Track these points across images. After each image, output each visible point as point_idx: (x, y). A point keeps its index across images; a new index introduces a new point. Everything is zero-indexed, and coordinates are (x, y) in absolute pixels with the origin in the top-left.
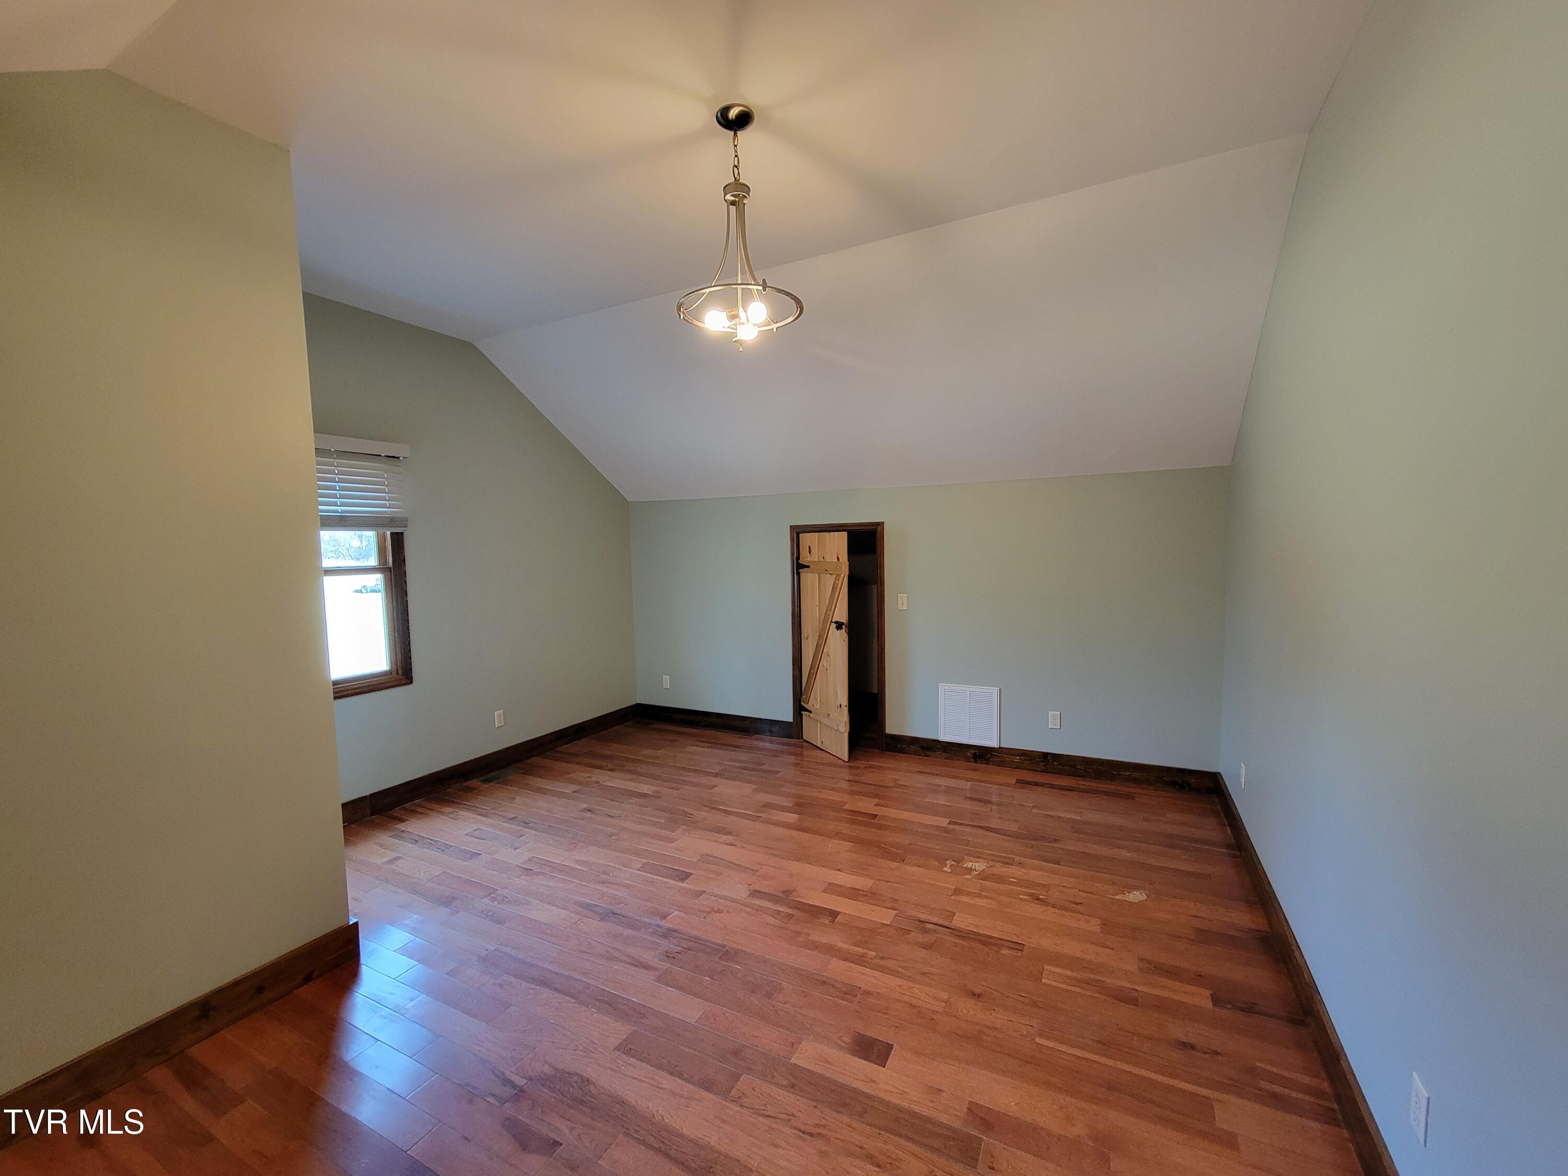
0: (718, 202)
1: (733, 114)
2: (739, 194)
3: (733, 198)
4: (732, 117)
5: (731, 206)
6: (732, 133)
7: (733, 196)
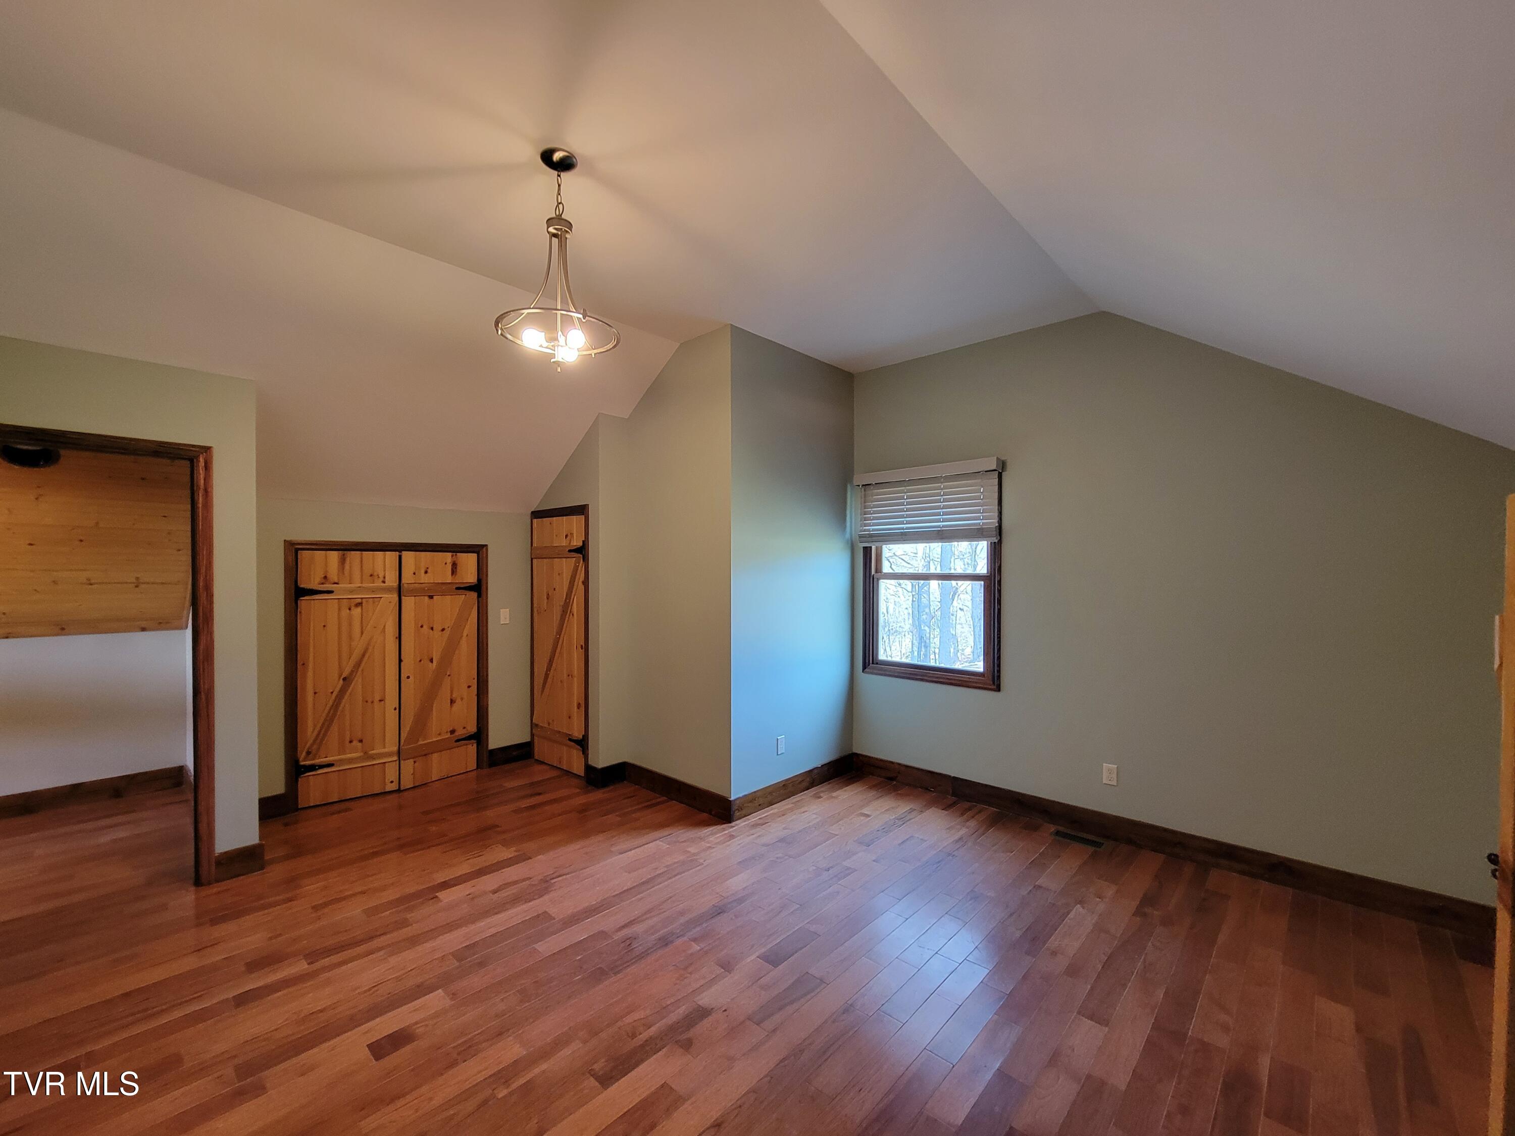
0: (542, 233)
1: (557, 156)
2: (562, 229)
3: (555, 231)
4: (556, 159)
5: (553, 238)
6: (556, 173)
7: (556, 229)
